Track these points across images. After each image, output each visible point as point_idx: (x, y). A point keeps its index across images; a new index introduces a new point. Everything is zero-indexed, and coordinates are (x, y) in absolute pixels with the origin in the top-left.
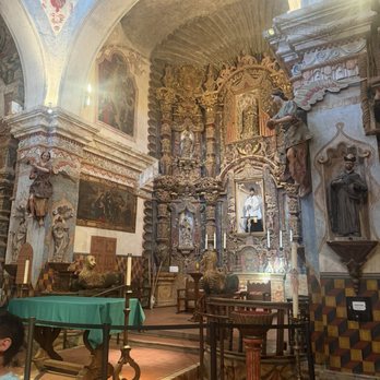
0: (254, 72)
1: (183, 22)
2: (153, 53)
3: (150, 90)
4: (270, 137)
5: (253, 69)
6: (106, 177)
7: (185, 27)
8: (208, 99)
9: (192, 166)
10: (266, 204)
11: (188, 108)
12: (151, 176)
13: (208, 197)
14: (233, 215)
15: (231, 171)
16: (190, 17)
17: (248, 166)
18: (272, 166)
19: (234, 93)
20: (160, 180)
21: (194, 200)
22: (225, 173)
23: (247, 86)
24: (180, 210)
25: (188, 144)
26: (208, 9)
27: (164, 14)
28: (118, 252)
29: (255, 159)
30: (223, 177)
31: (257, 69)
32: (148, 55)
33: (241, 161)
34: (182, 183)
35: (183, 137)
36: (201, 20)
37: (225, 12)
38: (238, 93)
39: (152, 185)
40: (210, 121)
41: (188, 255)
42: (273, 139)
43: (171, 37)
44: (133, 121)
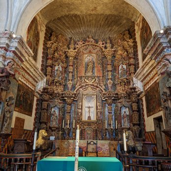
0: (94, 47)
1: (67, 14)
2: (48, 23)
3: (44, 41)
4: (100, 77)
5: (93, 45)
6: (25, 82)
7: (67, 16)
8: (71, 53)
9: (60, 84)
10: (97, 107)
11: (60, 55)
12: (42, 85)
13: (68, 101)
14: (80, 111)
15: (81, 89)
16: (72, 13)
17: (90, 88)
18: (101, 90)
19: (84, 54)
20: (47, 89)
21: (60, 101)
22: (78, 90)
23: (90, 52)
24: (52, 106)
25: (59, 72)
26: (81, 12)
27: (61, 6)
28: (25, 128)
29: (93, 85)
30: (77, 91)
31: (96, 46)
32: (46, 23)
33: (86, 85)
34: (56, 92)
35: (56, 68)
36: (76, 16)
37: (88, 17)
38: (86, 54)
39: (42, 90)
40: (71, 64)
41: (55, 130)
42: (101, 78)
43: (59, 19)
44: (37, 54)
